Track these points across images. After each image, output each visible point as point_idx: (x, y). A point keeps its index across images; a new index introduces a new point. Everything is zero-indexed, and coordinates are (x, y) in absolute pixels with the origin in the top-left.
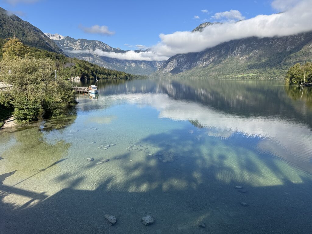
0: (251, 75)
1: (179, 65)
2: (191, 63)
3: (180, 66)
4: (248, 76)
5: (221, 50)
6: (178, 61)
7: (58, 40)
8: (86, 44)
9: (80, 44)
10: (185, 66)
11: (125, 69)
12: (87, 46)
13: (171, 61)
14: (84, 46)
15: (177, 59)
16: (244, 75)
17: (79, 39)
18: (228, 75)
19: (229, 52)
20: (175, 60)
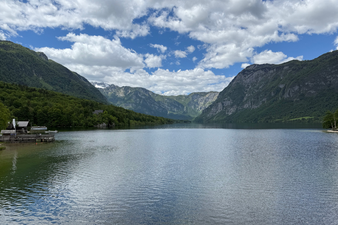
0: (306, 118)
1: (224, 108)
2: (238, 107)
3: (226, 109)
4: (303, 119)
5: (271, 92)
6: (223, 104)
7: (103, 88)
8: (130, 92)
9: (124, 91)
10: (232, 109)
11: (167, 114)
12: (131, 93)
13: (215, 105)
14: (128, 93)
15: (222, 102)
16: (299, 118)
17: (123, 87)
18: (280, 118)
19: (280, 93)
20: (220, 105)
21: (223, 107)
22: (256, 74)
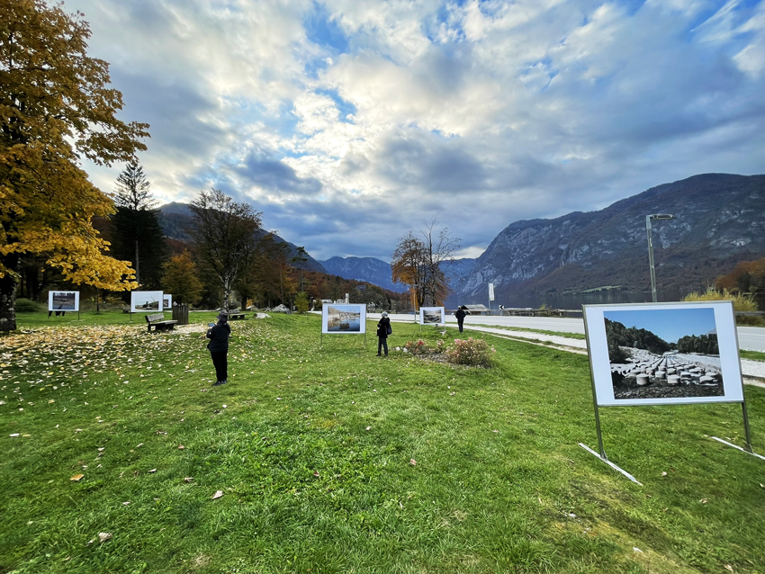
1: (485, 280)
2: (504, 277)
5: (549, 256)
8: (356, 264)
9: (350, 264)
10: (496, 281)
14: (354, 266)
17: (348, 258)
19: (562, 257)
20: (479, 275)
21: (484, 278)
22: (525, 232)
